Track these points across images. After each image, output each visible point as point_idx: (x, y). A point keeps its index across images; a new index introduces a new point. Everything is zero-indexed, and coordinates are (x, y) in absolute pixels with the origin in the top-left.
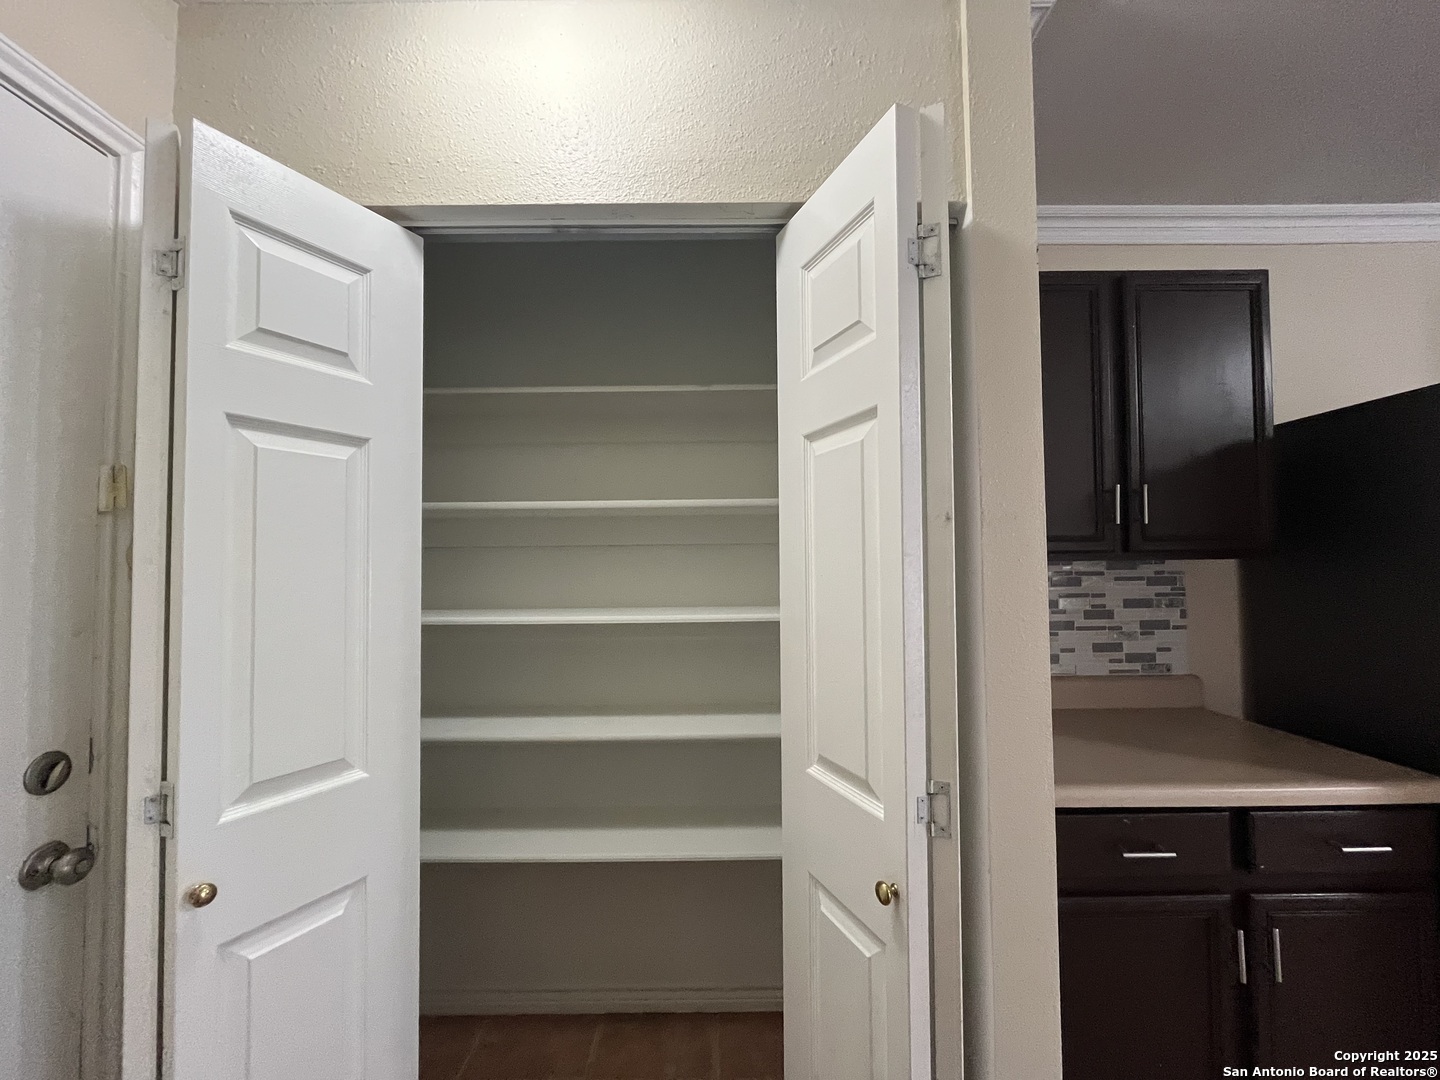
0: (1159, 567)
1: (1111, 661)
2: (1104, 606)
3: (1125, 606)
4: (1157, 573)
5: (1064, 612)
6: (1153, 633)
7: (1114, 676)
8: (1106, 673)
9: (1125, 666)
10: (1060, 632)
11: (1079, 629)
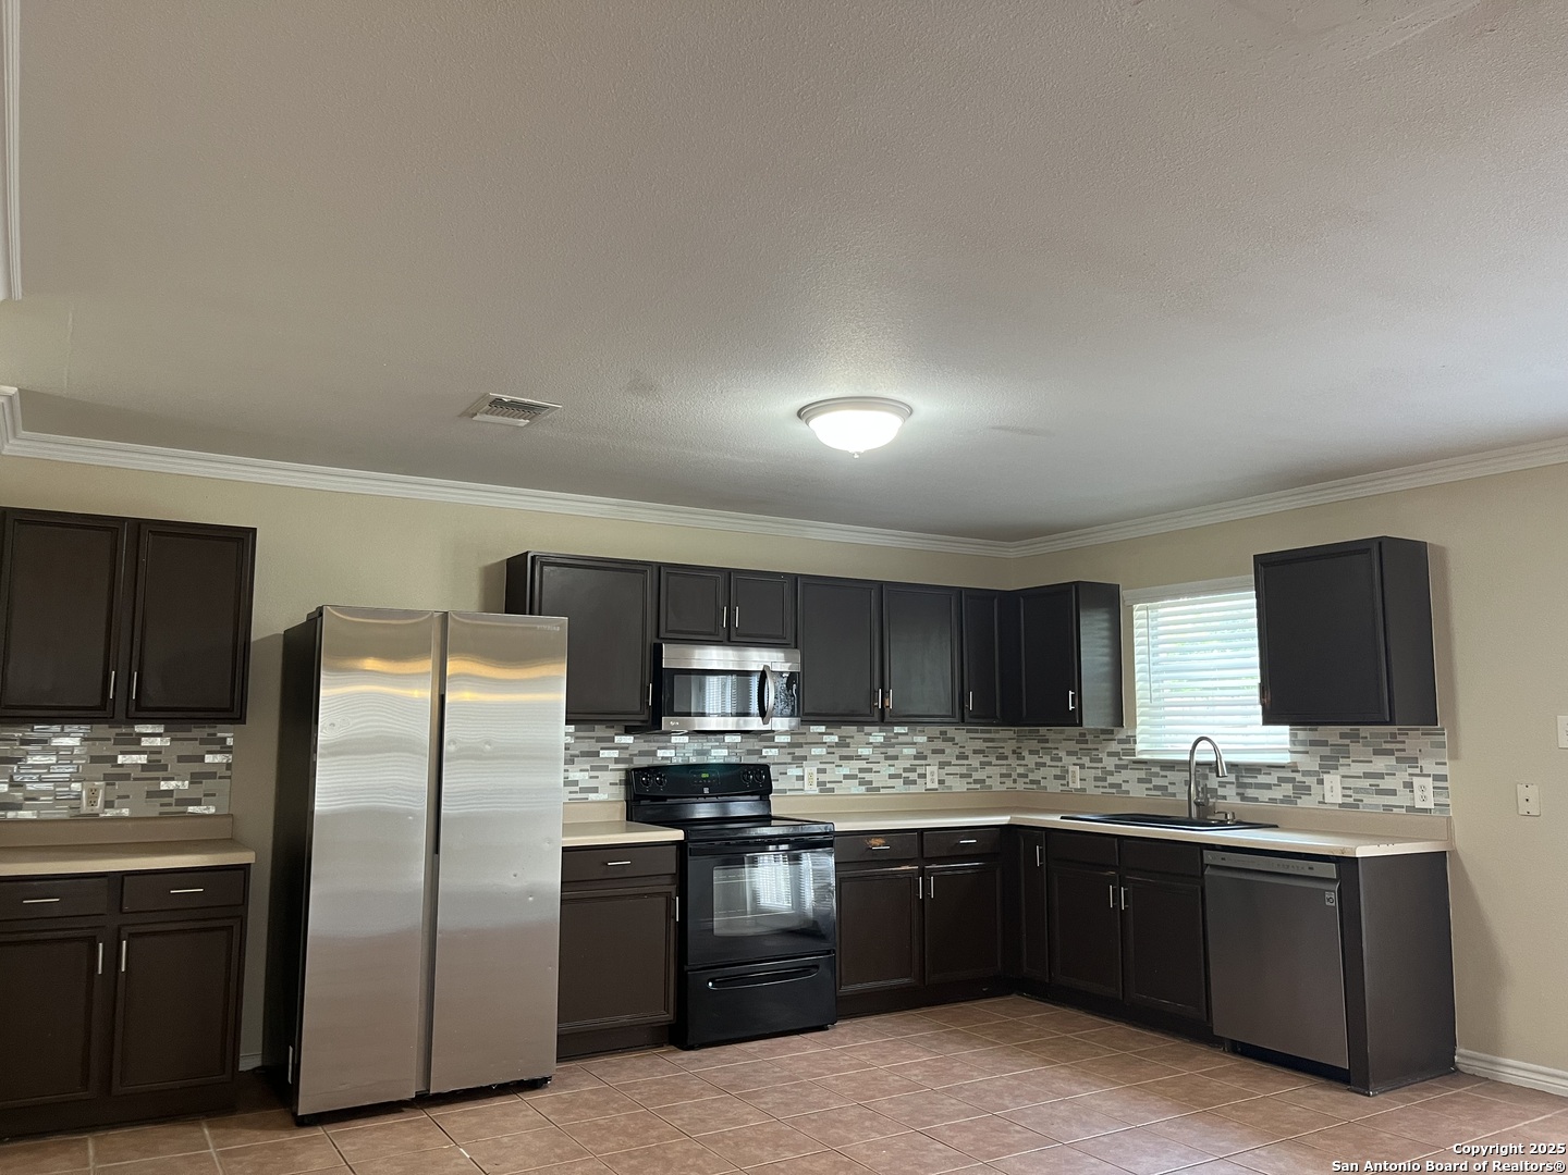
0: (212, 731)
1: (162, 805)
2: (160, 761)
3: (179, 761)
4: (209, 735)
5: (122, 765)
6: (201, 783)
7: (163, 816)
8: (156, 814)
9: (174, 809)
10: (117, 783)
11: (135, 779)
